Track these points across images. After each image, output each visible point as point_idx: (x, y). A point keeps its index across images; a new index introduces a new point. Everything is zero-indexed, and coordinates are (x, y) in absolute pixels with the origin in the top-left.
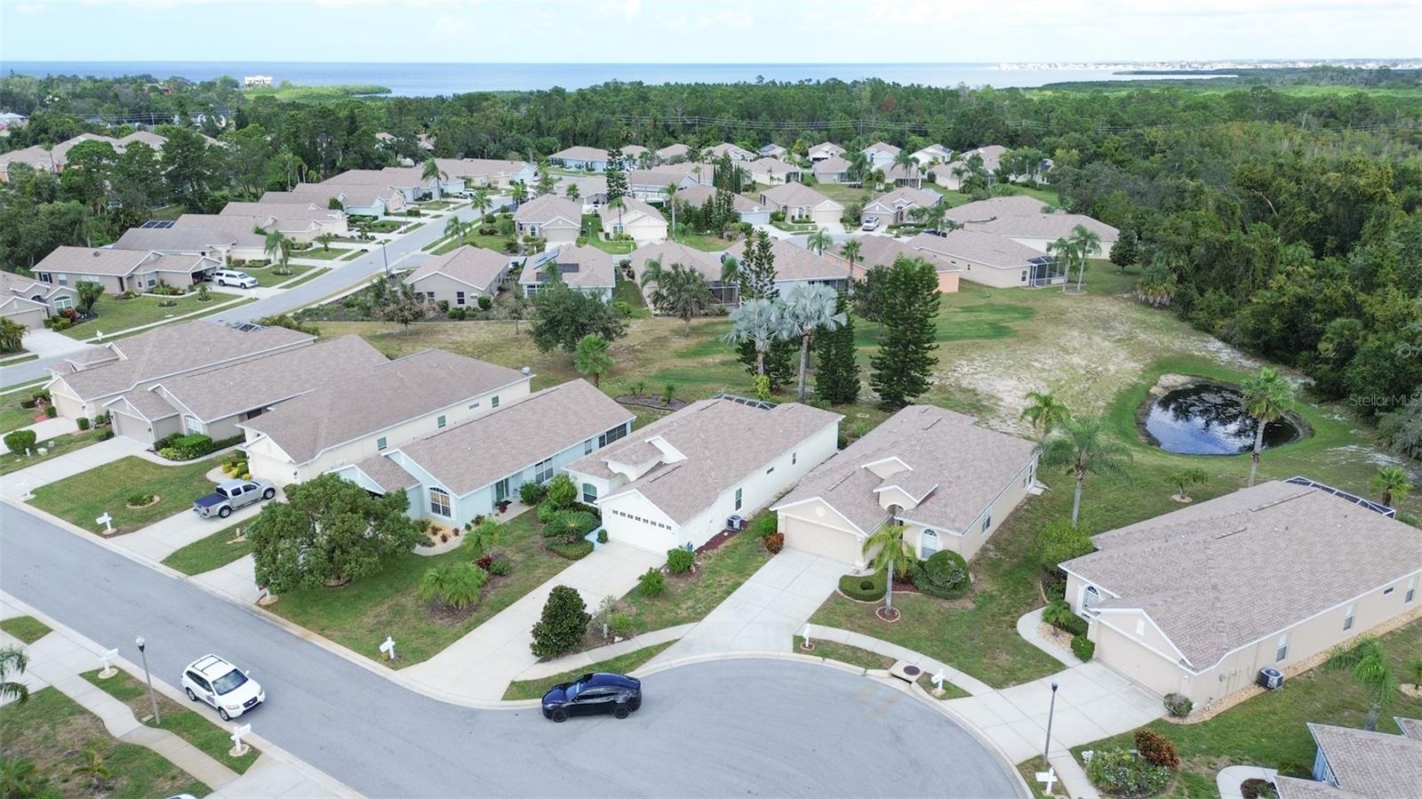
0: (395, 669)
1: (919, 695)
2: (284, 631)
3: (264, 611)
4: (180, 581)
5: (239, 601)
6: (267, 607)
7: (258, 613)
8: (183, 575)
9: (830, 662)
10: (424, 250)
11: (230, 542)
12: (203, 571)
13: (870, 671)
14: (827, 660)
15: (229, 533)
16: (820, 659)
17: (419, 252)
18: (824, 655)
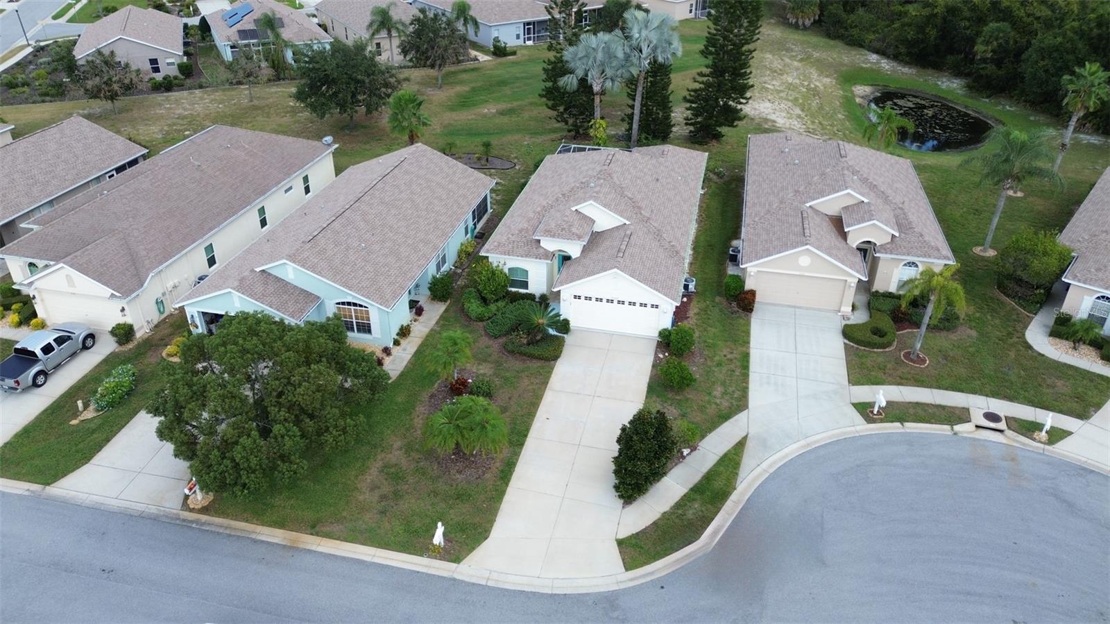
0: (457, 560)
1: (1024, 444)
2: (255, 541)
3: (204, 518)
4: (36, 498)
5: (153, 510)
6: (204, 510)
7: (197, 522)
8: (36, 487)
9: (911, 427)
10: (55, 18)
11: (74, 422)
12: (64, 475)
13: (957, 428)
14: (907, 424)
15: (63, 406)
16: (898, 424)
17: (49, 21)
18: (902, 420)
